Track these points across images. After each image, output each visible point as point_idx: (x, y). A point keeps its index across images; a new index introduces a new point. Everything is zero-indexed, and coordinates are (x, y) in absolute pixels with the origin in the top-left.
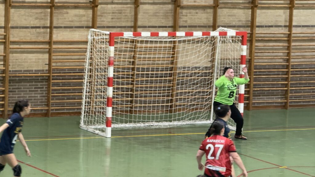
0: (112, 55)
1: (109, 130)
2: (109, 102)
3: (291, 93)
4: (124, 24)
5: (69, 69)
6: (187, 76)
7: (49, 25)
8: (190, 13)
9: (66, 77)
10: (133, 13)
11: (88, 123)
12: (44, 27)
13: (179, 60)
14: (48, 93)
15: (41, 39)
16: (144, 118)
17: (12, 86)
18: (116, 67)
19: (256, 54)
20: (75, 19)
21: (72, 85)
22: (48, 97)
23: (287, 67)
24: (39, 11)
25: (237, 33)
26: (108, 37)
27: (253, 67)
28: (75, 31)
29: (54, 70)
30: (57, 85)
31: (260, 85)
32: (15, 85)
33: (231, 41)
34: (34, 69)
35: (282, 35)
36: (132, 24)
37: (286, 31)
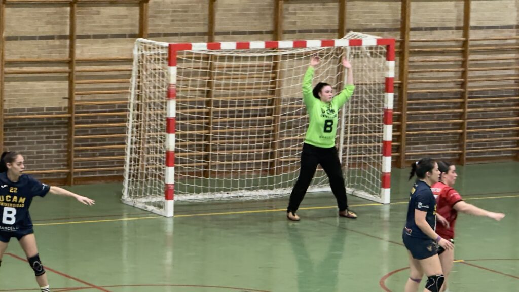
0: (173, 80)
1: (170, 204)
2: (169, 159)
3: (469, 138)
4: (192, 30)
5: (103, 106)
6: (298, 114)
7: (68, 33)
8: (301, 9)
9: (99, 119)
10: (207, 12)
11: (135, 193)
12: (61, 37)
13: (285, 87)
14: (69, 146)
15: (56, 57)
16: (227, 183)
17: (9, 135)
18: (180, 100)
19: (410, 76)
20: (112, 22)
21: (108, 132)
22: (69, 153)
23: (462, 95)
24: (51, 10)
25: (379, 41)
26: (165, 51)
27: (405, 97)
28: (112, 42)
29: (78, 107)
30: (84, 131)
31: (417, 126)
32: (15, 134)
33: (369, 54)
34: (45, 106)
35: (453, 43)
36: (205, 29)
37: (459, 36)
